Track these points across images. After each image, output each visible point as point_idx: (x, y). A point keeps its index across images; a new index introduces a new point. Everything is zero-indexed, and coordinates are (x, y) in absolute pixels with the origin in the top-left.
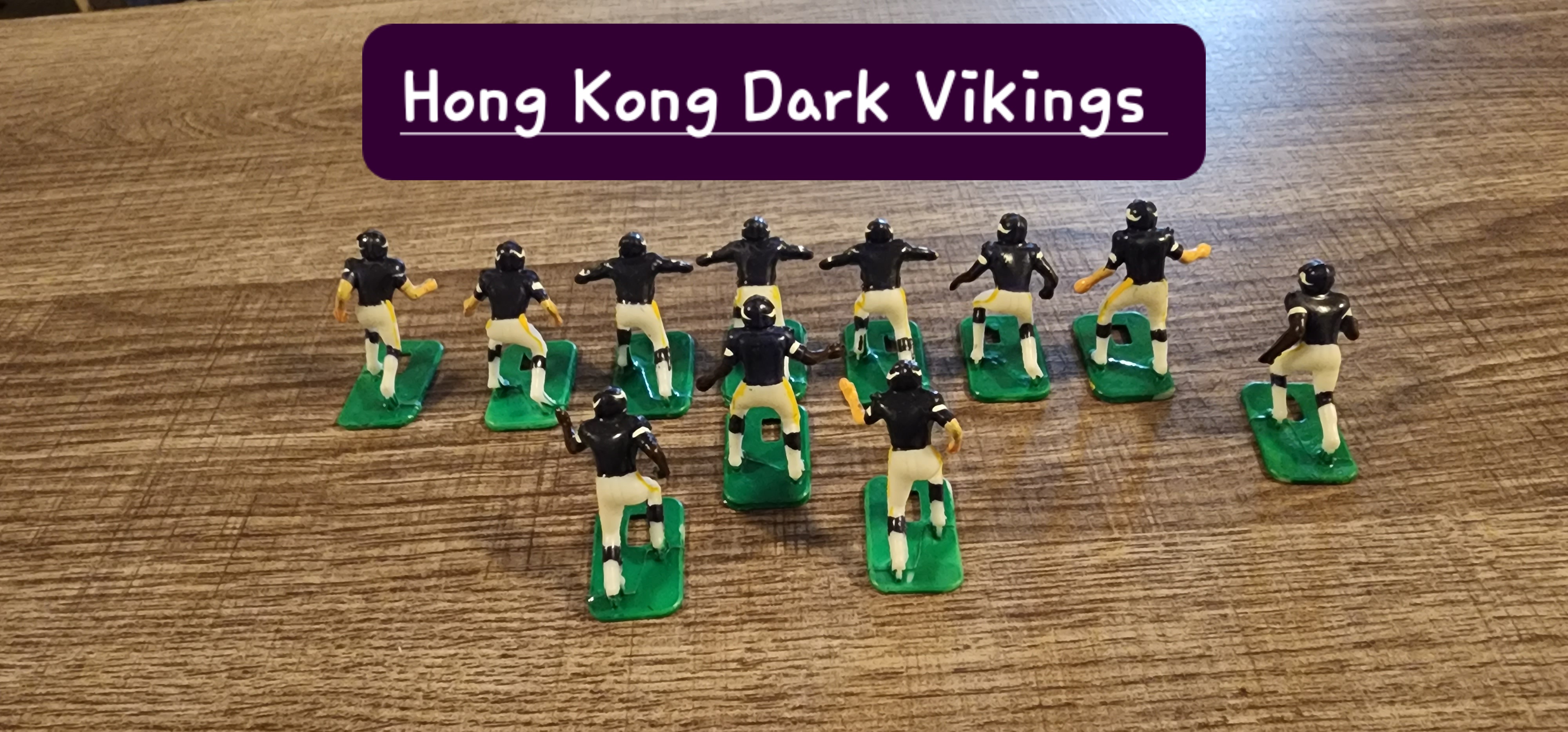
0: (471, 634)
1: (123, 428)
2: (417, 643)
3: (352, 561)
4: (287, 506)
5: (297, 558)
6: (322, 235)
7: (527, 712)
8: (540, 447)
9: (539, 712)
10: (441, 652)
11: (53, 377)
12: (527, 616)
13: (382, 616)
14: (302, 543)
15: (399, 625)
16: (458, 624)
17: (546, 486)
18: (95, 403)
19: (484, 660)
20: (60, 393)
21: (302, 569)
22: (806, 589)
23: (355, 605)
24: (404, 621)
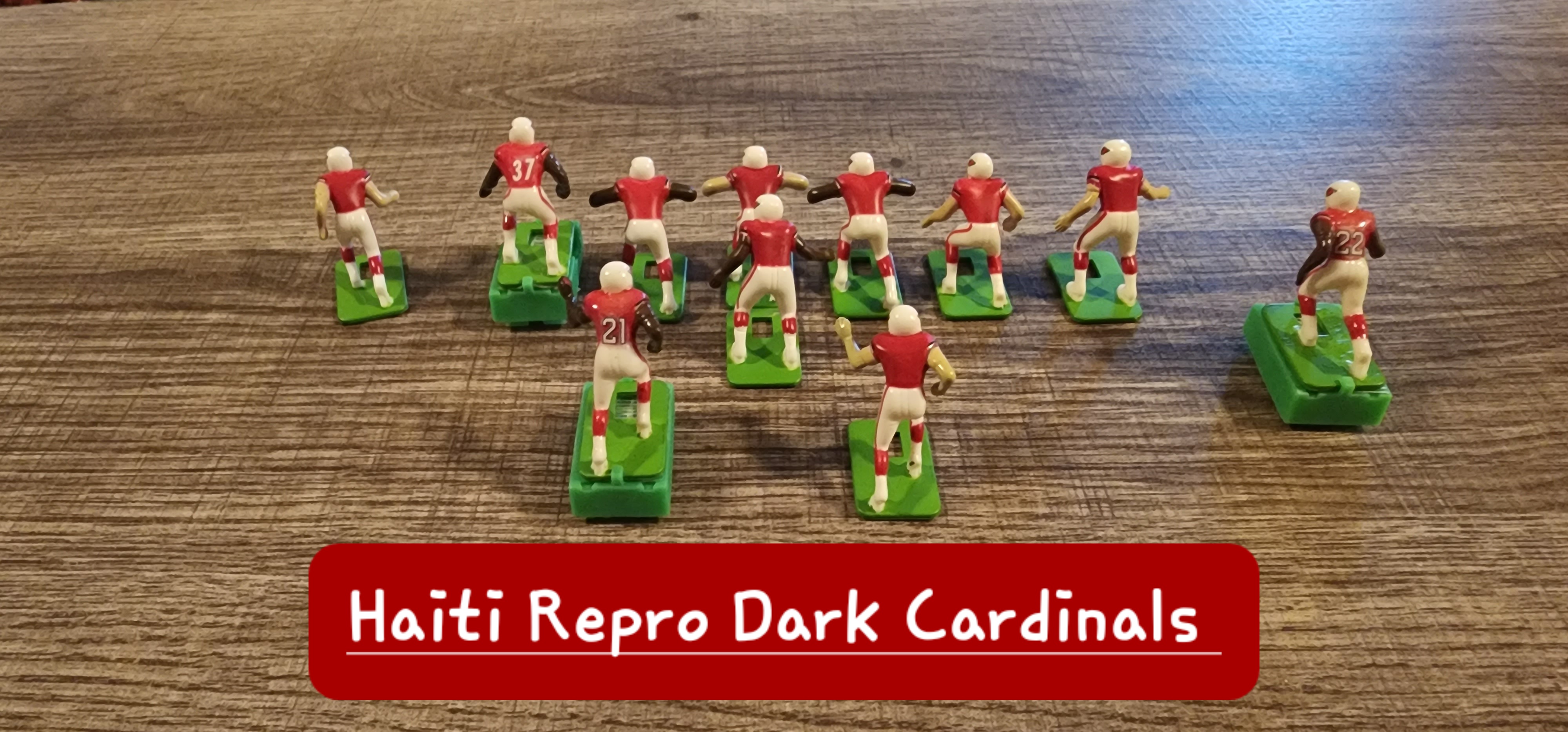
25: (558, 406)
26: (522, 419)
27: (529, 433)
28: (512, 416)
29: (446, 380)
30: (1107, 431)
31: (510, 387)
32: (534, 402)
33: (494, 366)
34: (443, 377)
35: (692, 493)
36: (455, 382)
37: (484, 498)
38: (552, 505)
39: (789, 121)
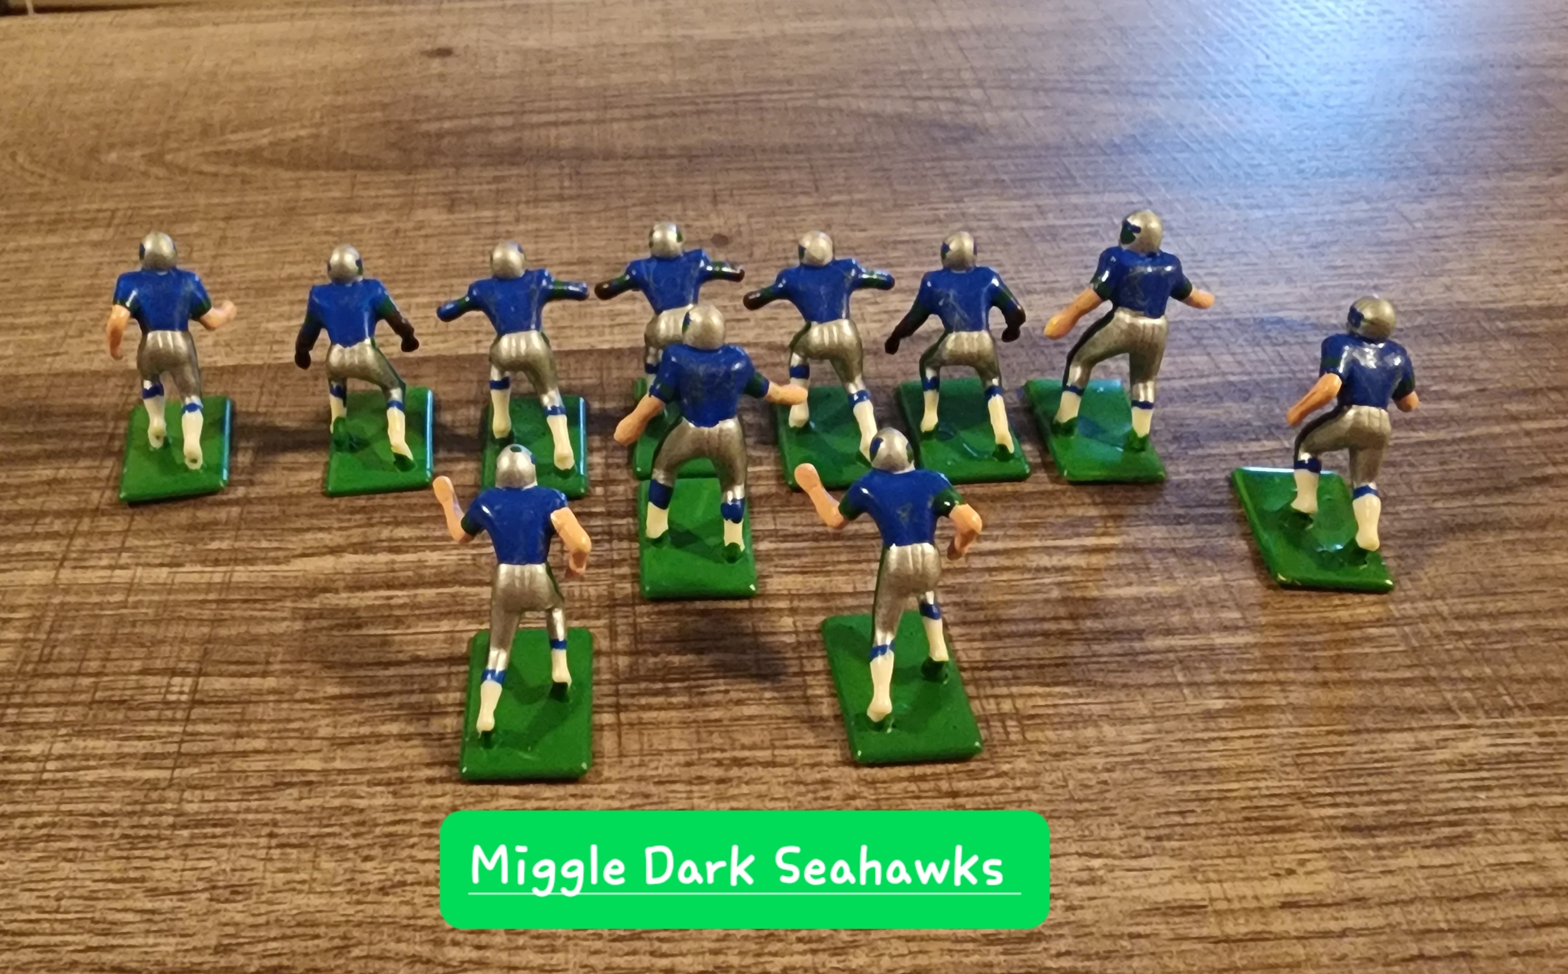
3: (362, 740)
4: (253, 663)
5: (282, 734)
7: (664, 955)
9: (682, 954)
13: (421, 817)
14: (284, 715)
21: (291, 751)
23: (378, 802)
25: (190, 603)
26: (134, 624)
27: (142, 645)
28: (120, 621)
29: (23, 569)
30: (1015, 612)
31: (121, 576)
32: (156, 598)
33: (100, 545)
34: (19, 565)
35: (384, 729)
36: (36, 572)
37: (59, 748)
38: (164, 756)
39: (570, 188)
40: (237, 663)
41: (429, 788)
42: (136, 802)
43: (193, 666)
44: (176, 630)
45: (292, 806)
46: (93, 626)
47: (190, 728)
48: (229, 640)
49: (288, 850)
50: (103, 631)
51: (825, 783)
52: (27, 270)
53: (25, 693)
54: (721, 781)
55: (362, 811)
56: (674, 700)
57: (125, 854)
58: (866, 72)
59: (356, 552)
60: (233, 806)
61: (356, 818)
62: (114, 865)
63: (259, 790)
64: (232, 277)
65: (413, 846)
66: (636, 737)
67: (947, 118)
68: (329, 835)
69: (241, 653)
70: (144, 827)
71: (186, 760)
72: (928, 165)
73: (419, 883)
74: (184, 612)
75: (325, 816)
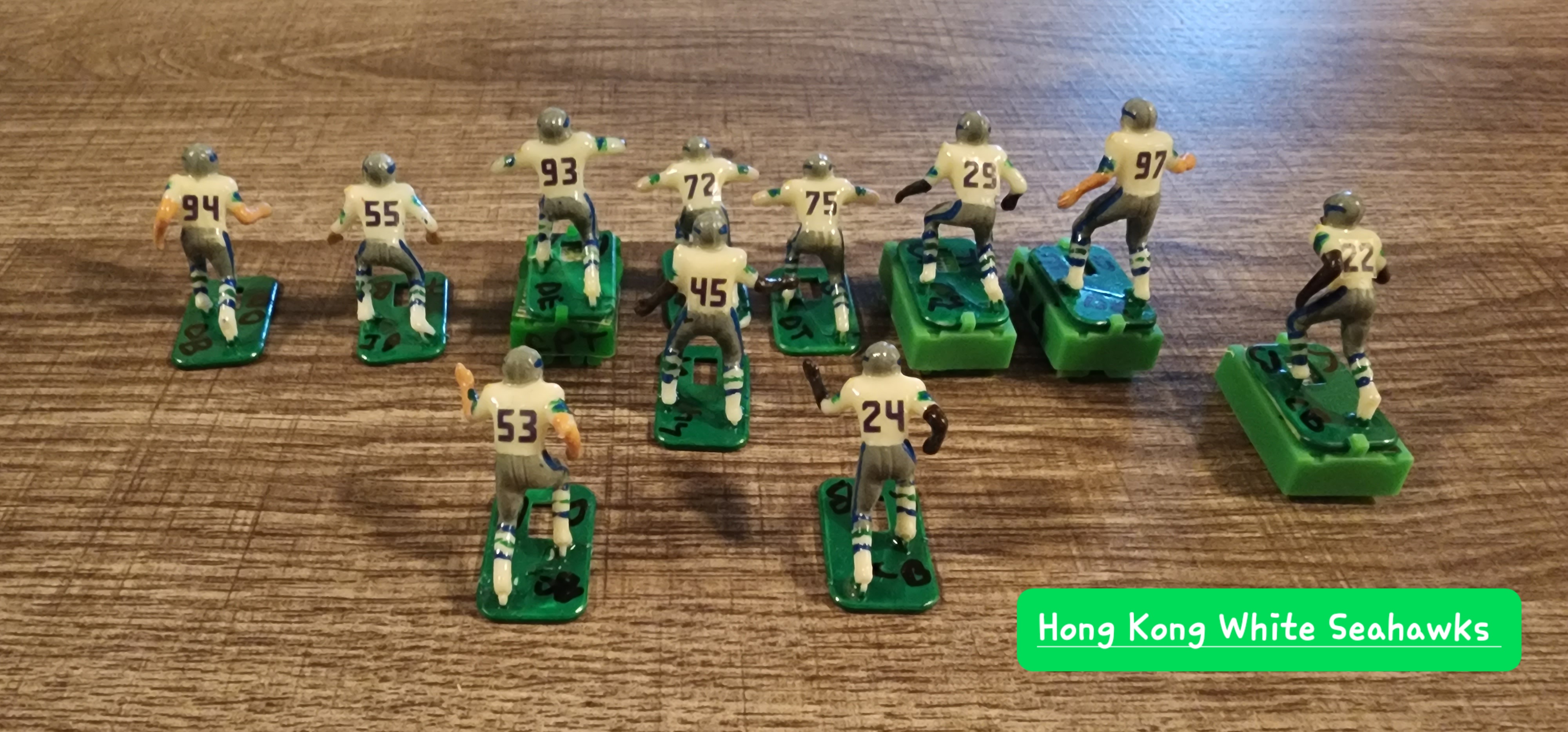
0: (546, 674)
1: (104, 395)
2: (479, 681)
3: (390, 573)
4: (308, 501)
5: (325, 565)
6: (325, 192)
8: (603, 450)
10: (511, 694)
11: (19, 331)
12: (611, 655)
13: (433, 644)
14: (327, 548)
15: (455, 657)
16: (528, 660)
17: (616, 497)
18: (70, 364)
19: (564, 708)
20: (25, 350)
21: (331, 580)
22: (947, 643)
23: (398, 629)
24: (460, 652)
40: (294, 500)
41: (442, 618)
42: (196, 620)
43: (256, 502)
44: (246, 468)
45: (326, 629)
46: (177, 462)
47: (248, 556)
48: (289, 480)
49: (319, 669)
50: (184, 466)
51: (773, 630)
52: (158, 150)
53: (114, 519)
54: (686, 625)
55: (384, 636)
56: (654, 551)
57: (181, 665)
58: (857, 17)
59: (402, 408)
60: (276, 627)
61: (378, 643)
62: (172, 675)
63: (300, 614)
64: (326, 166)
65: (423, 670)
66: (619, 582)
67: (920, 60)
68: (355, 657)
69: (298, 493)
70: (200, 642)
71: (243, 584)
72: (901, 98)
73: (425, 704)
74: (255, 453)
75: (352, 639)
